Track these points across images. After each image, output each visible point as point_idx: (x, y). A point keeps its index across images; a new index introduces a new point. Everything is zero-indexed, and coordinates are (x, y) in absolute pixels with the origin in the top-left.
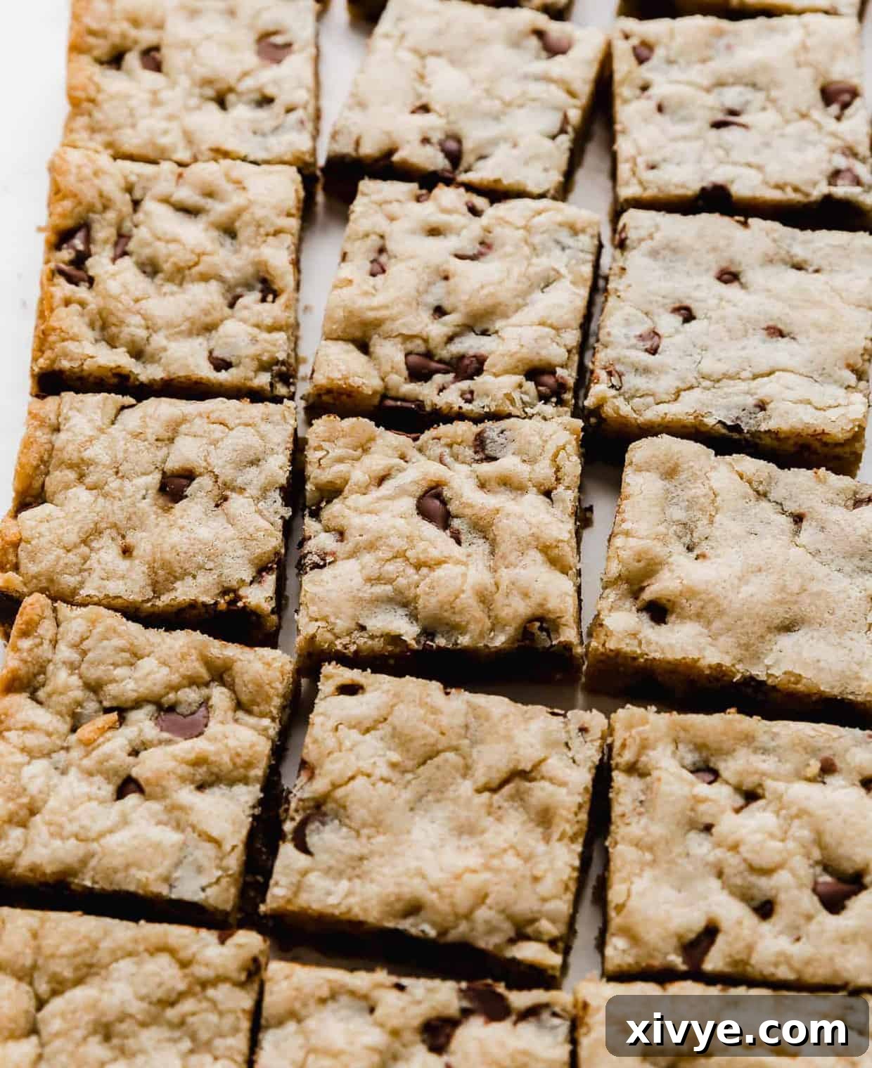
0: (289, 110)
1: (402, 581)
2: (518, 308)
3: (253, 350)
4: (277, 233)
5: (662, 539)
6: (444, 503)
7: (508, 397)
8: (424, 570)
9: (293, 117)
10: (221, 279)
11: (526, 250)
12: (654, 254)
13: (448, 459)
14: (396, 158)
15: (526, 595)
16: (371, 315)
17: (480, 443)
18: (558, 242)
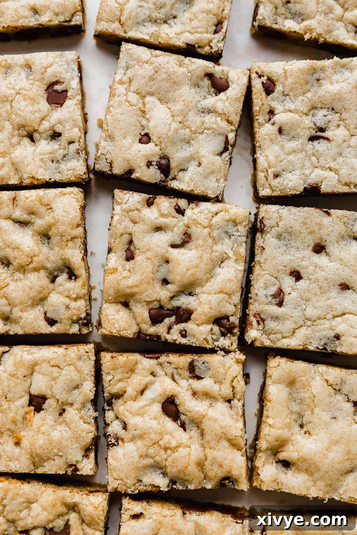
0: (71, 143)
1: (158, 458)
2: (207, 281)
3: (68, 314)
4: (73, 239)
5: (288, 426)
6: (176, 406)
7: (206, 340)
8: (169, 452)
9: (73, 148)
10: (45, 268)
11: (210, 241)
12: (279, 237)
13: (176, 377)
14: (133, 176)
15: (221, 466)
16: (128, 291)
17: (192, 368)
18: (226, 232)
